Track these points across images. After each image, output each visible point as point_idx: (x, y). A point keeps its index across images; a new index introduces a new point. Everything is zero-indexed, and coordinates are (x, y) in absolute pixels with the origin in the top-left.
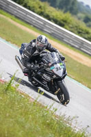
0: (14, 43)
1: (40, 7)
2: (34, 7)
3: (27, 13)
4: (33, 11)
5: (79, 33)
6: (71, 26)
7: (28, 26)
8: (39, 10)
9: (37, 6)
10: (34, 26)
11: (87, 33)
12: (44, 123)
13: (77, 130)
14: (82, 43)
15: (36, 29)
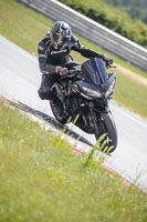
1: (143, 33)
2: (132, 33)
3: (121, 42)
4: (132, 39)
7: (123, 62)
8: (141, 37)
9: (138, 31)
10: (133, 64)
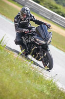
0: (3, 15)
5: (51, 8)
6: (45, 3)
11: (56, 8)
12: (24, 73)
13: (48, 78)
14: (53, 15)
15: (19, 5)
